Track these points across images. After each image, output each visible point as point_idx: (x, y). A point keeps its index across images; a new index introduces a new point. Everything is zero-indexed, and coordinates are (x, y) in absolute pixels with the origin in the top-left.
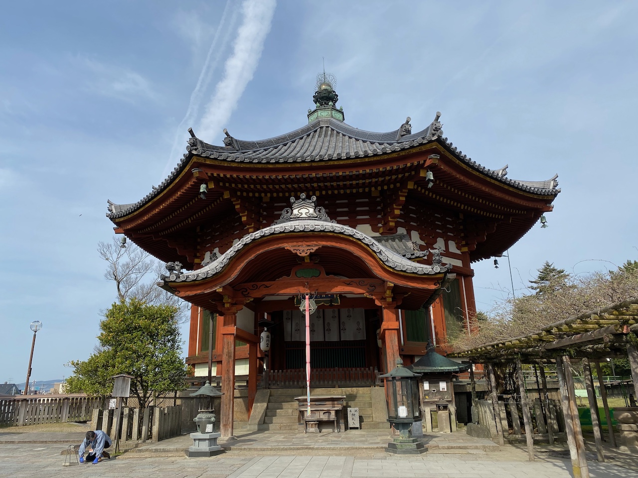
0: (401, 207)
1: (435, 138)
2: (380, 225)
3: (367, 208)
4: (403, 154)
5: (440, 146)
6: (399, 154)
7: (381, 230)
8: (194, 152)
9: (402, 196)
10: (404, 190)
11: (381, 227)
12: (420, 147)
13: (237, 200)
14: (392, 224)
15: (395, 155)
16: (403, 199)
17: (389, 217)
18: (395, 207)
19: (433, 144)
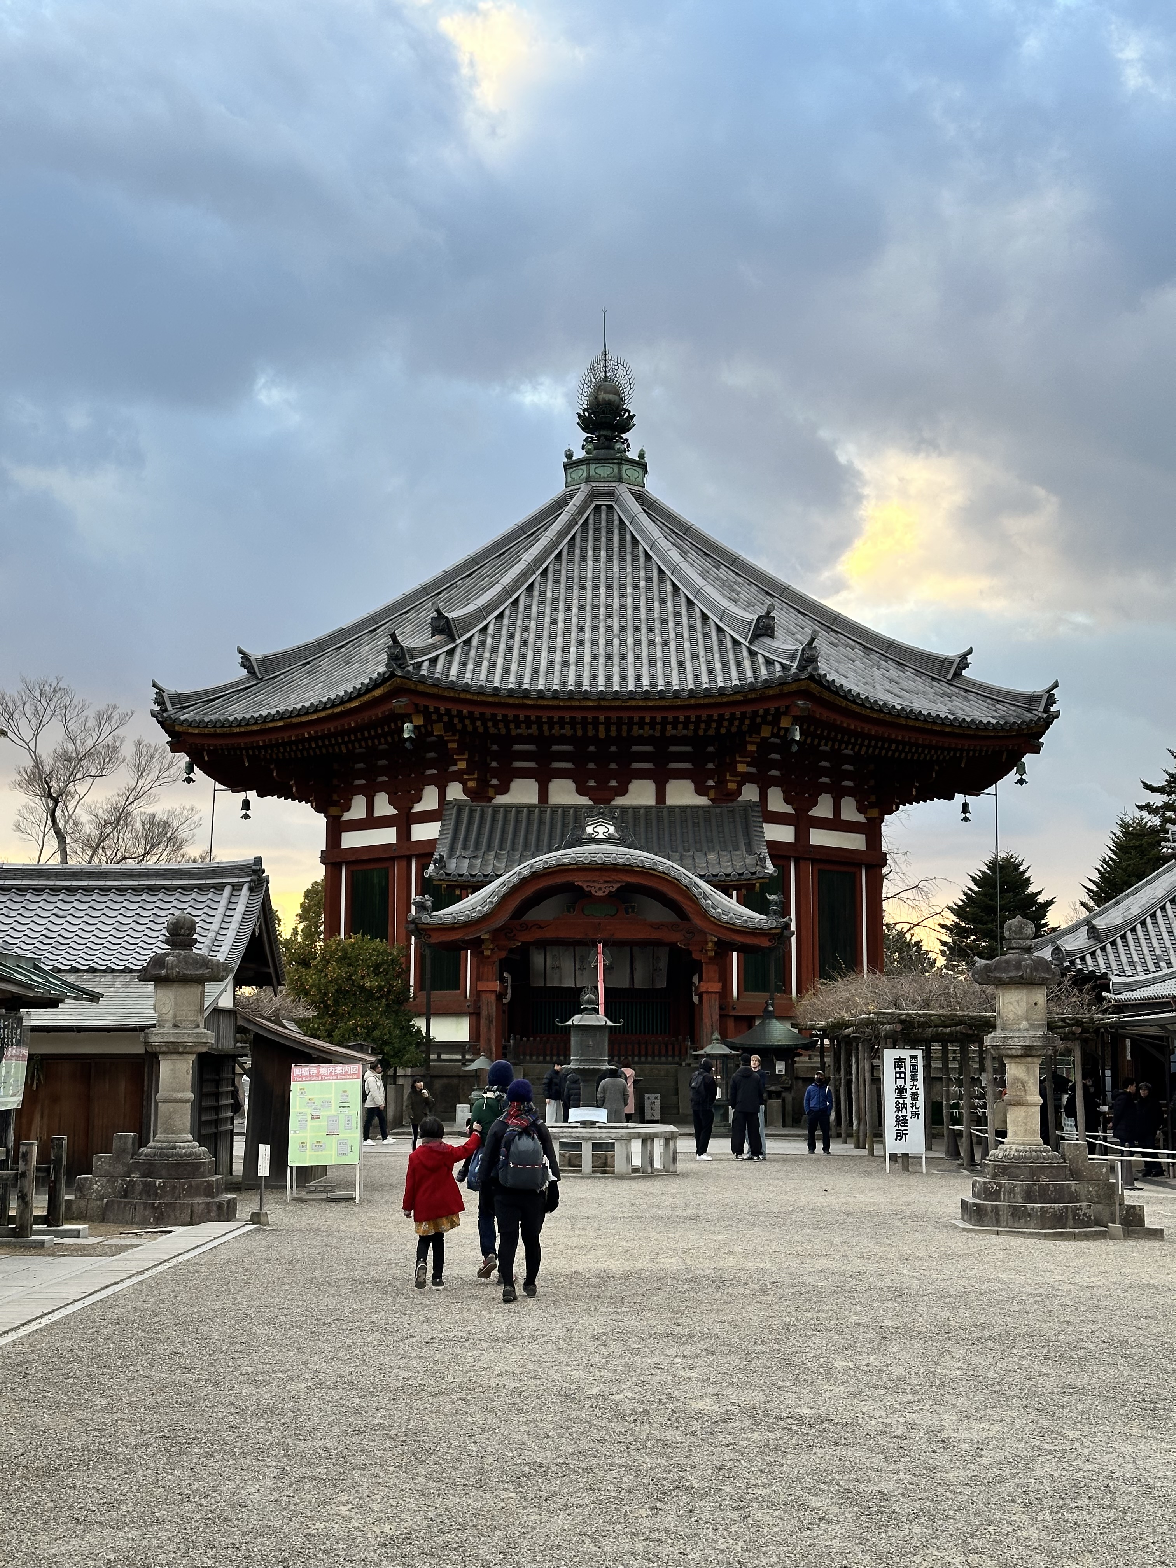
0: (749, 759)
2: (711, 783)
3: (688, 749)
4: (754, 696)
5: (813, 685)
6: (746, 696)
7: (712, 793)
8: (400, 672)
9: (752, 743)
10: (754, 735)
11: (711, 787)
12: (780, 687)
13: (454, 735)
14: (732, 786)
15: (739, 697)
16: (752, 748)
17: (728, 774)
18: (738, 759)
19: (802, 683)
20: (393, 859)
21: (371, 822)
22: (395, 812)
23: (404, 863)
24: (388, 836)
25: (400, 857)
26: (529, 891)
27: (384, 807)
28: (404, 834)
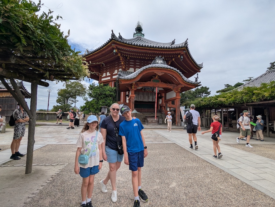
1: (185, 46)
5: (186, 49)
8: (114, 38)
9: (170, 62)
12: (181, 48)
20: (109, 82)
21: (106, 77)
22: (110, 74)
23: (111, 82)
24: (109, 78)
25: (111, 81)
26: (144, 73)
27: (108, 74)
28: (112, 78)
